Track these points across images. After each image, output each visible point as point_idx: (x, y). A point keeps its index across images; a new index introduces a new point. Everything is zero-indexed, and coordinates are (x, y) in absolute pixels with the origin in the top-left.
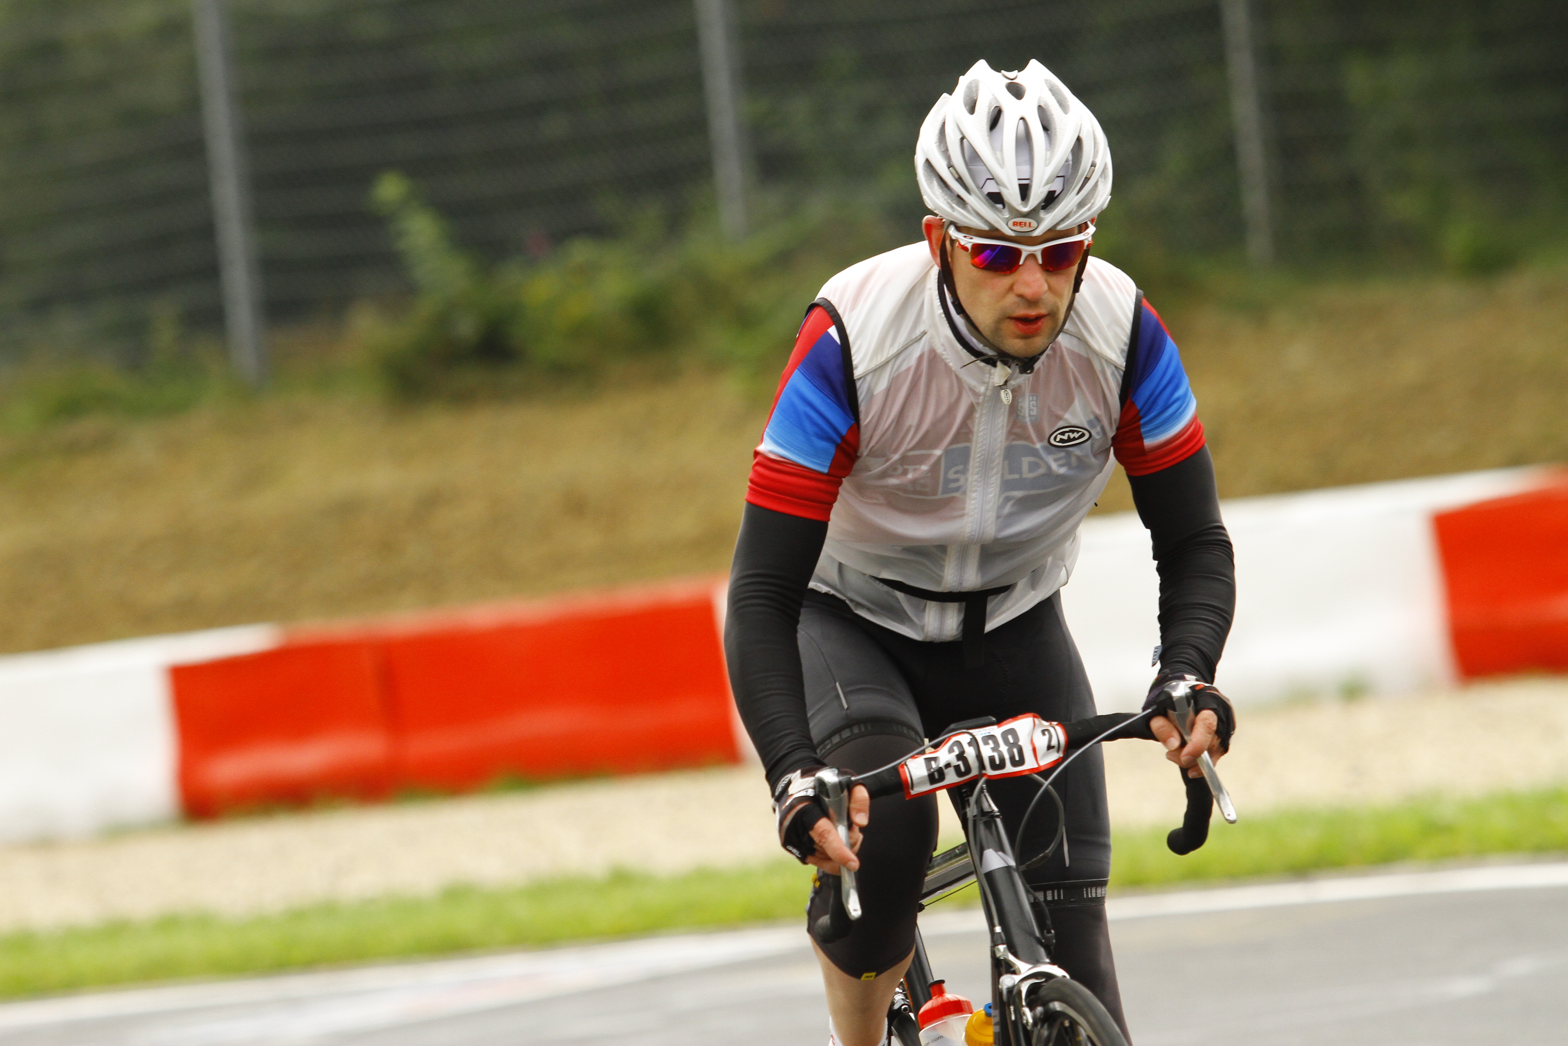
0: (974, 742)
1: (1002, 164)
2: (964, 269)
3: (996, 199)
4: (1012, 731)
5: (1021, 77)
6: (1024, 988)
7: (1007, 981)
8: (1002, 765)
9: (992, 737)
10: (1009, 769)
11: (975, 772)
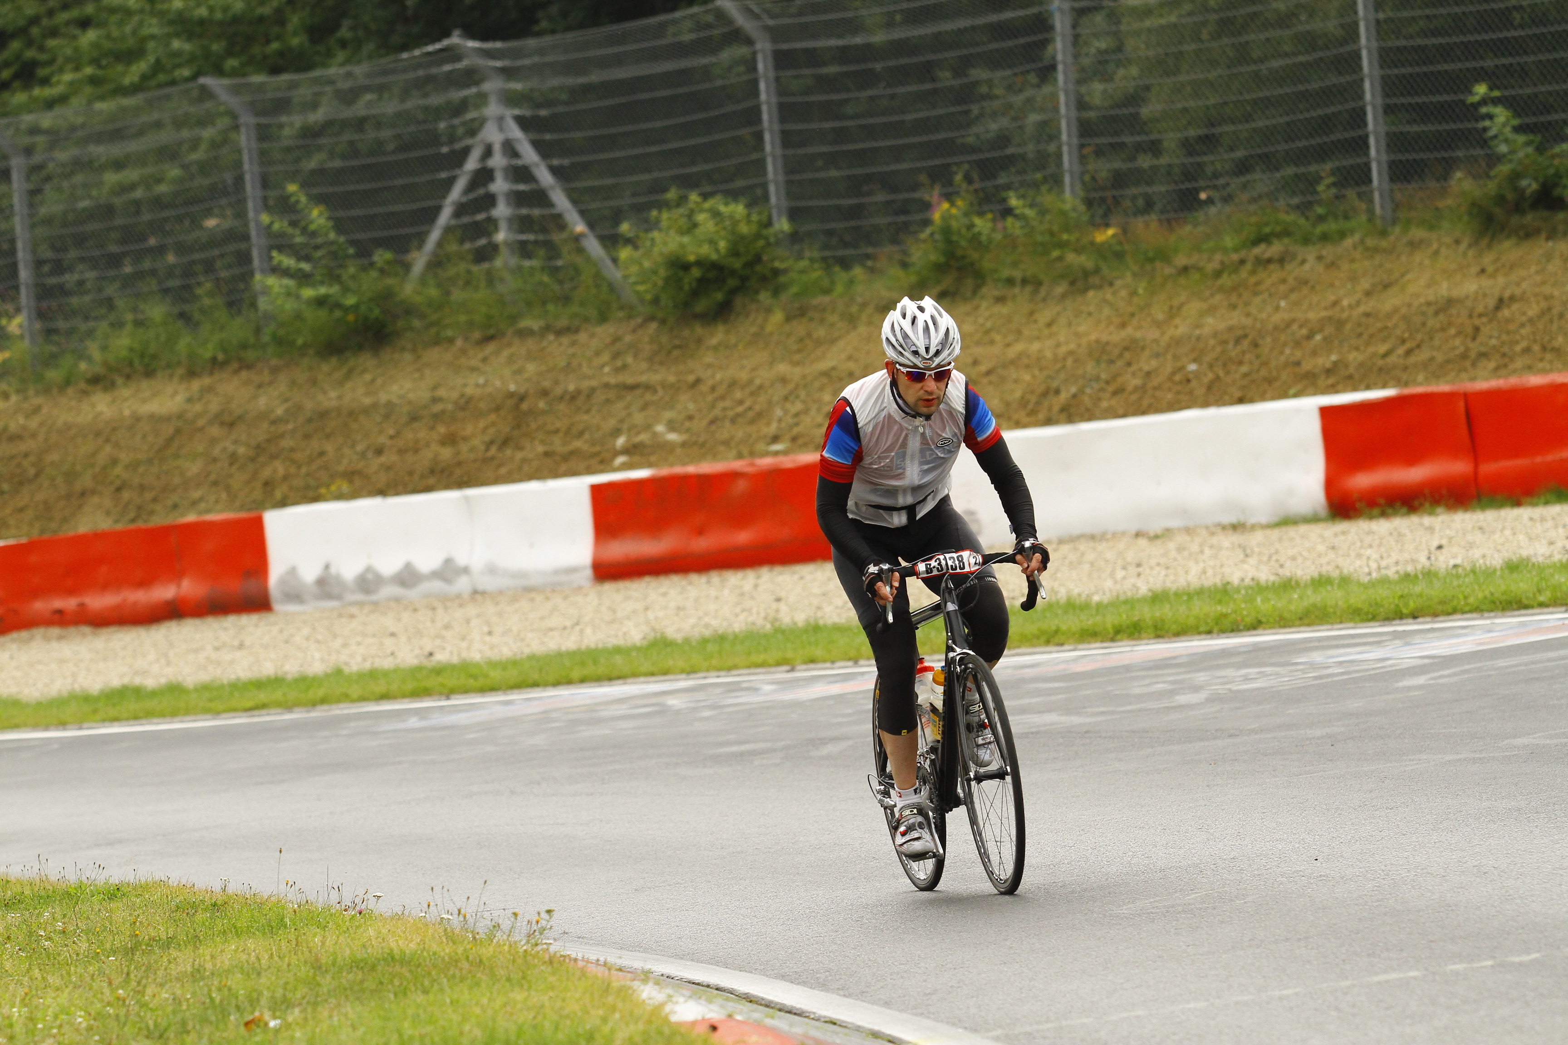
0: (945, 559)
1: (918, 339)
2: (903, 381)
3: (916, 353)
4: (961, 556)
5: (922, 303)
6: (958, 658)
7: (951, 655)
8: (956, 569)
9: (953, 558)
10: (958, 570)
11: (945, 571)
